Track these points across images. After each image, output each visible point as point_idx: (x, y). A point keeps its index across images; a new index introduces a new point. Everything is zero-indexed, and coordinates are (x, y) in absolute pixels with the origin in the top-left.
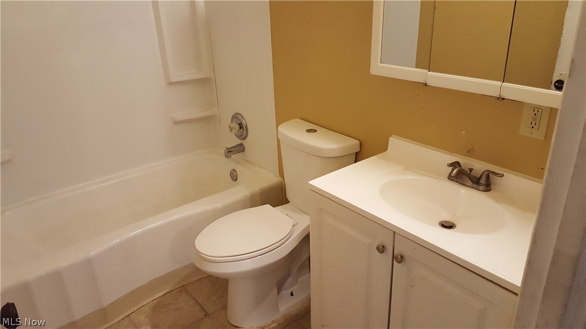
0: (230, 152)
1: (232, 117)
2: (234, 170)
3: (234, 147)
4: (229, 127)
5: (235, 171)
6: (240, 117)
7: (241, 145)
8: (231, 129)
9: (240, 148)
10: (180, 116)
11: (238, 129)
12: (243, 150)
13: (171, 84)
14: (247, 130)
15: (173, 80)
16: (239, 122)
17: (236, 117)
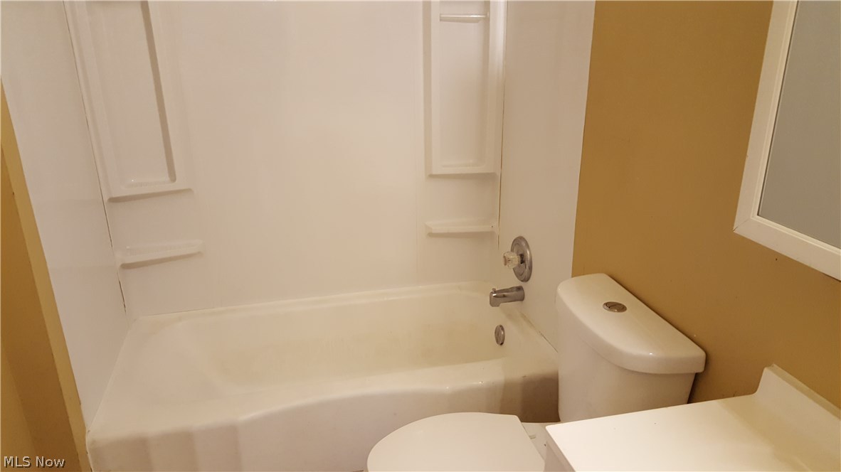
0: (500, 297)
1: (515, 240)
2: (501, 326)
3: (507, 290)
4: (504, 257)
5: (503, 329)
6: (524, 244)
7: (520, 288)
8: (506, 261)
9: (517, 295)
10: (439, 225)
11: (517, 263)
12: (522, 299)
13: (432, 176)
14: (531, 268)
15: (434, 172)
16: (520, 253)
17: (519, 243)
